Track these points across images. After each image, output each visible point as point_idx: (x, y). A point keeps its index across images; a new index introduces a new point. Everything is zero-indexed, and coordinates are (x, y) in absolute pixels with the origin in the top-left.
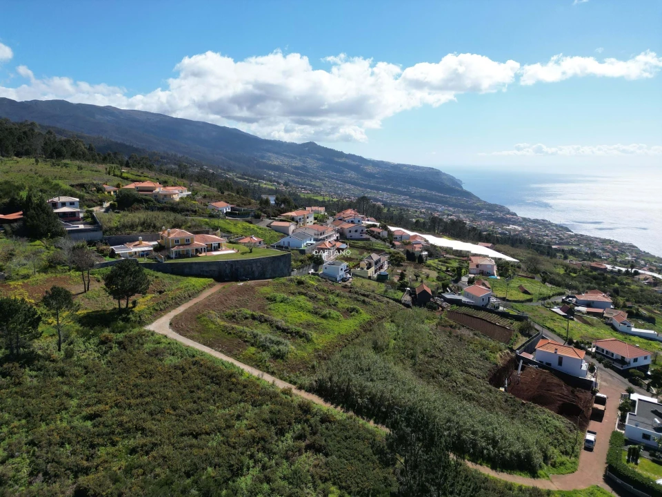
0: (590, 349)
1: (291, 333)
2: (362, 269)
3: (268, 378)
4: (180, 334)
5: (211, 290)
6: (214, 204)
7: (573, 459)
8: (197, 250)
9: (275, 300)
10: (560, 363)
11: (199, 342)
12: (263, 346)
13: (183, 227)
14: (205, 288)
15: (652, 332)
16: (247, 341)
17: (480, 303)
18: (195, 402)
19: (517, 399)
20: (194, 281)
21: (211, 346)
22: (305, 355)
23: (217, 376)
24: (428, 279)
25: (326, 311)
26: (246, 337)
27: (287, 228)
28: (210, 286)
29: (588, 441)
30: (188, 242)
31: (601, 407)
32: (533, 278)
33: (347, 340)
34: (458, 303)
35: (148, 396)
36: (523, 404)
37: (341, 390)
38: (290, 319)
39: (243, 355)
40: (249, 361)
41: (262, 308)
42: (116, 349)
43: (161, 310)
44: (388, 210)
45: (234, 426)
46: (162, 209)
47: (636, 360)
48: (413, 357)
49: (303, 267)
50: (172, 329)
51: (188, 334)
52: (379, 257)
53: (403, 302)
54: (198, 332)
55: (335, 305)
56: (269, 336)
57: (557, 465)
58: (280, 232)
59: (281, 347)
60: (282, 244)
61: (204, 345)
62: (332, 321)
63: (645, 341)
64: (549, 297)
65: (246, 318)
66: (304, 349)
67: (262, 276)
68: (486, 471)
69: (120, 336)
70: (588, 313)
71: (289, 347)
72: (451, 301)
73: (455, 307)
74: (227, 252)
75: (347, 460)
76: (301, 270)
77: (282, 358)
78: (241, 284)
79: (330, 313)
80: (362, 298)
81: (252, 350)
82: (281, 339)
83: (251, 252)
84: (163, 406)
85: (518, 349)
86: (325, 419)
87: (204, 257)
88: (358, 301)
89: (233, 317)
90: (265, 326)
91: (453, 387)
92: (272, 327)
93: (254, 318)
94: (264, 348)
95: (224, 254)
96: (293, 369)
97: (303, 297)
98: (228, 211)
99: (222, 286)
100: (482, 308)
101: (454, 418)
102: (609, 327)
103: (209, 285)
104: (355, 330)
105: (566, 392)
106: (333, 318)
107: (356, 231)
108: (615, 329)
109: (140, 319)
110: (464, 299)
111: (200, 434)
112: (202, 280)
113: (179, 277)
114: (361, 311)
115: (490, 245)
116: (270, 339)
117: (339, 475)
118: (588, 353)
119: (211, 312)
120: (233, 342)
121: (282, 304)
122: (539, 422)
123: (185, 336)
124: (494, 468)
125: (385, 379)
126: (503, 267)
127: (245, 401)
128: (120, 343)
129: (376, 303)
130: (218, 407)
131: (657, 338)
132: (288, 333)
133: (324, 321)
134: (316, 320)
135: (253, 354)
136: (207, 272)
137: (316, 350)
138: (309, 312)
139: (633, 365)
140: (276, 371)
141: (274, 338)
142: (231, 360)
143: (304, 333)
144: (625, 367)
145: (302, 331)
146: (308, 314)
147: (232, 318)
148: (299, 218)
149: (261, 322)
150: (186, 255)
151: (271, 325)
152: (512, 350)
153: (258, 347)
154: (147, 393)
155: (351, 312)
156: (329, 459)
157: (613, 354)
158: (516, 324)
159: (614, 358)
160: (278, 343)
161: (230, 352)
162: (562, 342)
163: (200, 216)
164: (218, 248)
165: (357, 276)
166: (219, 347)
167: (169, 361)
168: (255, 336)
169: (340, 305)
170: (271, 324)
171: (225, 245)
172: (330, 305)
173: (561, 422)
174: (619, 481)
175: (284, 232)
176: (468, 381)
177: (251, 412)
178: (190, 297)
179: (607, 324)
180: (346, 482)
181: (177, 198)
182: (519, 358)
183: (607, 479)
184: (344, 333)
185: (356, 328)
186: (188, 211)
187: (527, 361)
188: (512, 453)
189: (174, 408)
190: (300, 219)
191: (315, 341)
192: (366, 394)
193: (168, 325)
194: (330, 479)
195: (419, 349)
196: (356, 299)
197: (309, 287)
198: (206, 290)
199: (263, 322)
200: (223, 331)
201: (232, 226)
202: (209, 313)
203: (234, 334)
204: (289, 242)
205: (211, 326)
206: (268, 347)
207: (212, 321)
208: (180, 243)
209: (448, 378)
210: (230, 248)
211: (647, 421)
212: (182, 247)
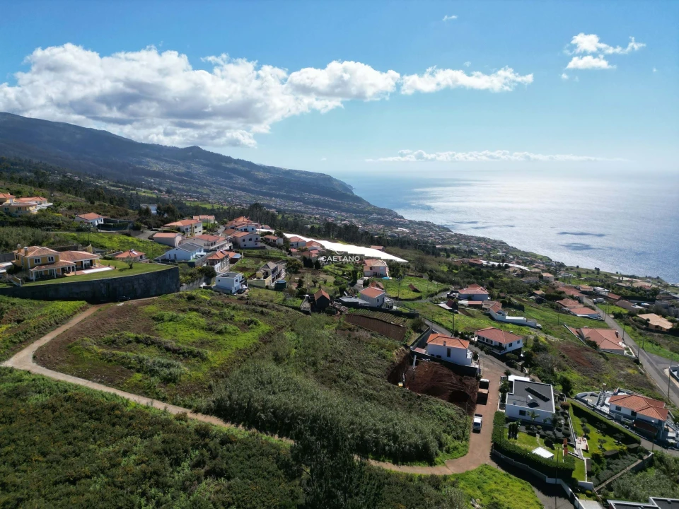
0: (473, 339)
1: (183, 354)
2: (259, 278)
3: (159, 405)
4: (47, 368)
5: (83, 314)
6: (82, 216)
7: (464, 442)
8: (63, 270)
9: (163, 319)
10: (449, 354)
11: (72, 375)
12: (151, 371)
13: (45, 244)
14: (75, 313)
15: (522, 318)
16: (131, 368)
17: (375, 304)
18: (70, 443)
19: (414, 393)
20: (61, 305)
21: (86, 377)
22: (201, 375)
23: (97, 410)
24: (325, 285)
25: (222, 326)
26: (130, 363)
27: (173, 239)
28: (83, 309)
29: (476, 424)
30: (51, 261)
31: (485, 391)
32: (421, 277)
33: (246, 354)
34: (355, 305)
35: (9, 444)
36: (419, 397)
37: (241, 408)
38: (180, 338)
39: (128, 384)
40: (134, 389)
41: (147, 330)
43: (21, 342)
44: (283, 217)
45: (120, 464)
46: (16, 224)
47: (511, 345)
48: (314, 364)
49: (193, 281)
50: (37, 363)
51: (57, 367)
52: (275, 265)
53: (302, 309)
54: (70, 363)
55: (231, 319)
56: (158, 359)
57: (451, 450)
58: (165, 244)
59: (172, 370)
60: (167, 257)
61: (79, 377)
62: (228, 336)
63: (518, 327)
64: (436, 294)
65: (129, 342)
66: (199, 369)
67: (146, 294)
68: (389, 466)
70: (470, 306)
71: (182, 369)
72: (349, 305)
73: (353, 310)
74: (101, 270)
75: (251, 480)
76: (191, 285)
77: (174, 382)
78: (121, 304)
79: (226, 328)
80: (260, 309)
81: (139, 376)
82: (174, 362)
83: (131, 268)
84: (29, 454)
85: (412, 345)
86: (226, 440)
87: (72, 277)
88: (256, 312)
89: (113, 342)
90: (152, 349)
91: (355, 389)
92: (161, 349)
93: (138, 341)
94: (153, 372)
95: (97, 272)
96: (187, 392)
97: (195, 313)
98: (100, 223)
99: (98, 308)
101: (357, 420)
102: (487, 317)
103: (81, 308)
104: (254, 343)
105: (455, 381)
106: (230, 333)
107: (250, 240)
108: (492, 318)
110: (361, 302)
111: (79, 479)
112: (72, 303)
113: (42, 302)
114: (260, 323)
115: (381, 247)
116: (159, 362)
117: (244, 497)
118: (472, 343)
119: (85, 338)
120: (114, 371)
121: (171, 323)
122: (434, 412)
123: (54, 369)
124: (395, 462)
125: (288, 390)
126: (393, 267)
127: (133, 434)
129: (274, 313)
130: (99, 445)
131: (527, 323)
132: (179, 354)
133: (220, 337)
134: (210, 336)
135: (140, 381)
136: (77, 294)
137: (212, 369)
138: (203, 329)
139: (509, 349)
140: (167, 396)
141: (164, 361)
142: (112, 391)
143: (198, 352)
144: (503, 352)
145: (196, 349)
146: (202, 331)
147: (112, 343)
148: (185, 228)
149: (148, 345)
150: (51, 276)
151: (159, 347)
152: (406, 347)
153: (146, 373)
154: (6, 442)
155: (249, 325)
156: (232, 481)
157: (492, 342)
158: (409, 322)
159: (493, 345)
160: (169, 366)
161: (112, 382)
162: (449, 335)
163: (66, 230)
164: (90, 265)
165: (254, 286)
166: (97, 378)
167: (35, 399)
168: (141, 361)
169: (237, 319)
170: (159, 345)
171: (98, 262)
172: (226, 320)
173: (452, 410)
174: (503, 456)
175: (170, 244)
176: (368, 382)
177: (140, 446)
178: (57, 324)
179: (485, 314)
180: (251, 503)
181: (34, 210)
182: (413, 353)
183: (494, 457)
184: (242, 348)
185: (255, 341)
186: (50, 225)
187: (420, 356)
188: (410, 445)
189: (44, 454)
190: (187, 229)
191: (211, 360)
192: (269, 408)
193: (31, 359)
194: (234, 503)
195: (320, 355)
196: (254, 311)
197: (201, 302)
198: (78, 314)
199: (150, 345)
200: (101, 359)
201: (107, 240)
202: (82, 340)
203: (115, 361)
204: (175, 255)
205: (86, 354)
206: (157, 372)
207: (87, 349)
208: (41, 263)
209: (349, 381)
210: (105, 265)
211: (523, 399)
212: (43, 267)
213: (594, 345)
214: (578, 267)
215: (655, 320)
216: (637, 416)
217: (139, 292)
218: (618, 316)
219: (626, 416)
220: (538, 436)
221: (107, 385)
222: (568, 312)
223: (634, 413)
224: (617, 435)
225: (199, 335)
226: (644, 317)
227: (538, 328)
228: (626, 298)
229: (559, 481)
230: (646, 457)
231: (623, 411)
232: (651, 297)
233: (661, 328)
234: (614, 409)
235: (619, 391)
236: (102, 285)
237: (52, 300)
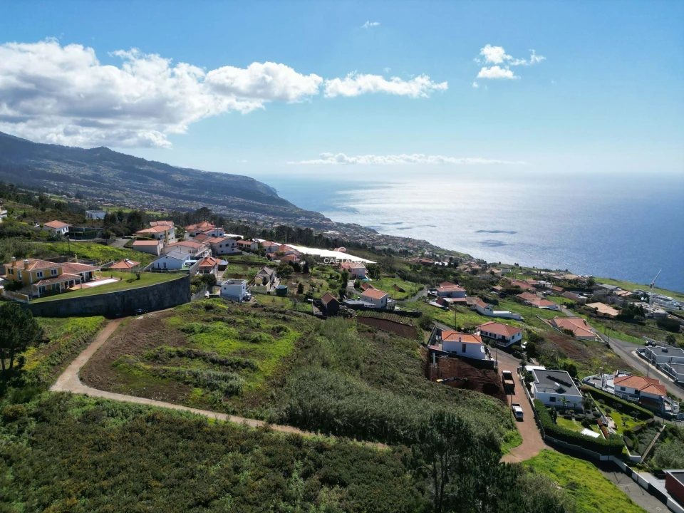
0: (476, 334)
1: (231, 365)
2: (258, 285)
3: (236, 420)
4: (101, 389)
5: (108, 332)
6: (48, 224)
7: (514, 431)
8: (67, 283)
9: (194, 331)
10: (464, 350)
11: (131, 394)
12: (209, 385)
14: (98, 329)
15: (507, 312)
16: (188, 383)
17: (380, 305)
18: (177, 466)
19: (454, 389)
21: (147, 396)
22: (259, 385)
23: (185, 428)
24: (323, 288)
25: (255, 335)
26: (185, 377)
27: (156, 247)
28: (104, 325)
29: (519, 413)
30: (54, 275)
31: (510, 382)
32: (394, 277)
33: (291, 363)
34: (362, 307)
35: (119, 472)
36: (460, 392)
38: (220, 349)
39: (193, 400)
40: (200, 404)
41: (182, 342)
42: (33, 425)
43: (59, 364)
45: (238, 481)
47: (513, 337)
48: (357, 367)
49: (198, 291)
50: (88, 385)
51: (112, 388)
53: (315, 313)
54: (123, 383)
55: (258, 327)
56: (212, 372)
57: (509, 439)
58: (147, 252)
59: (231, 382)
60: (156, 266)
61: (139, 396)
62: (265, 344)
63: (505, 320)
65: (172, 357)
66: (253, 380)
67: (160, 306)
69: (32, 406)
70: (455, 303)
71: (239, 380)
72: (356, 307)
73: (360, 312)
74: (102, 282)
75: (367, 484)
76: (199, 294)
77: (237, 394)
78: (141, 317)
79: (260, 336)
80: (282, 316)
81: (199, 391)
82: (228, 374)
83: (138, 279)
84: (146, 480)
85: (428, 343)
86: (321, 448)
87: (78, 290)
88: (278, 319)
89: (156, 357)
90: (198, 362)
91: (403, 388)
92: (207, 362)
93: (180, 355)
94: (213, 387)
95: (105, 285)
96: (254, 404)
97: (220, 323)
98: (66, 231)
99: (118, 323)
100: (382, 310)
102: (475, 313)
103: (101, 324)
104: (292, 349)
105: (480, 375)
106: (265, 341)
107: (227, 245)
108: (480, 314)
109: (39, 380)
110: (366, 304)
111: (210, 501)
112: (92, 319)
114: (289, 329)
116: (214, 375)
117: (369, 501)
119: (127, 355)
120: (177, 387)
121: (203, 334)
122: (480, 405)
123: (109, 390)
125: (351, 394)
127: (232, 450)
128: (36, 415)
129: (297, 319)
130: (206, 464)
131: (511, 316)
132: (227, 365)
133: (257, 346)
134: (247, 346)
135: (203, 396)
136: (91, 309)
137: (267, 378)
138: (236, 338)
139: (512, 341)
140: (236, 410)
141: (219, 373)
143: (246, 363)
144: (508, 344)
145: (243, 360)
146: (236, 340)
147: (155, 359)
148: (160, 234)
149: (192, 358)
150: (55, 290)
151: (204, 359)
152: (424, 345)
153: (204, 387)
154: (117, 470)
155: (278, 332)
156: (350, 488)
157: (495, 335)
158: (415, 321)
159: (497, 338)
160: (226, 379)
161: (175, 399)
163: (36, 240)
164: (89, 278)
165: (257, 293)
166: (159, 396)
167: (114, 424)
168: (195, 376)
169: (263, 326)
170: (204, 358)
171: (99, 274)
172: (253, 328)
173: (492, 401)
174: (556, 441)
175: (151, 252)
176: (411, 381)
177: (247, 461)
178: (85, 342)
179: (473, 310)
180: (380, 506)
182: (431, 351)
183: (547, 442)
184: (285, 355)
185: (292, 347)
186: (20, 234)
187: (438, 353)
188: (479, 438)
189: (159, 479)
190: (161, 236)
191: (262, 369)
192: (343, 413)
193: (79, 382)
194: (363, 509)
195: (360, 359)
196: (276, 318)
197: (220, 311)
198: (101, 331)
199: (193, 358)
200: (154, 376)
201: (86, 250)
202: (125, 357)
203: (169, 377)
204: (165, 264)
205: (136, 372)
206: (216, 385)
207: (135, 367)
208: (44, 276)
209: (395, 382)
210: (106, 277)
211: (549, 386)
212: (48, 281)
213: (570, 333)
214: (500, 263)
215: (603, 308)
216: (641, 394)
217: (154, 303)
218: (570, 306)
219: (631, 396)
220: (574, 419)
221: (170, 401)
222: (530, 305)
223: (637, 392)
224: (634, 412)
225: (237, 345)
226: (593, 305)
227: (522, 320)
228: (568, 289)
229: (612, 458)
230: (661, 430)
231: (627, 391)
232: (587, 288)
233: (609, 315)
234: (619, 389)
235: (619, 373)
236: (117, 298)
237: (66, 317)
